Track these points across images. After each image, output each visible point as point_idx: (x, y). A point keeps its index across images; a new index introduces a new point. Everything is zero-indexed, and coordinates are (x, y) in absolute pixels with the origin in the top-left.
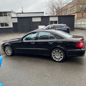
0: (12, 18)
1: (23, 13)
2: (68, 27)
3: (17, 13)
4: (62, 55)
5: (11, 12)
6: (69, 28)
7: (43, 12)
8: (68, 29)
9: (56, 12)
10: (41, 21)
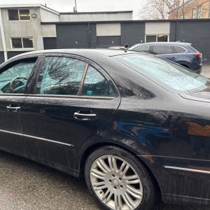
0: (42, 24)
1: (75, 13)
2: (198, 53)
3: (61, 14)
4: (136, 186)
5: (39, 7)
6: (198, 55)
7: (131, 12)
8: (197, 57)
9: (169, 13)
10: (120, 35)
